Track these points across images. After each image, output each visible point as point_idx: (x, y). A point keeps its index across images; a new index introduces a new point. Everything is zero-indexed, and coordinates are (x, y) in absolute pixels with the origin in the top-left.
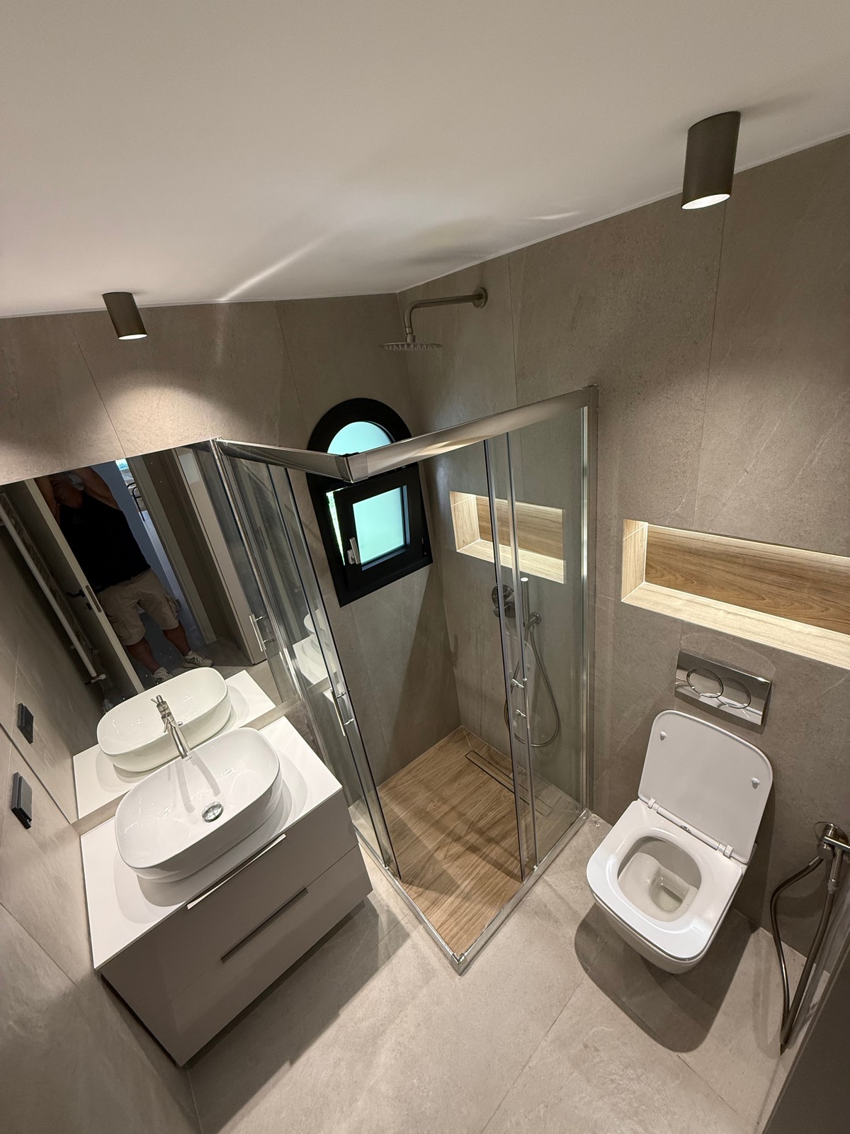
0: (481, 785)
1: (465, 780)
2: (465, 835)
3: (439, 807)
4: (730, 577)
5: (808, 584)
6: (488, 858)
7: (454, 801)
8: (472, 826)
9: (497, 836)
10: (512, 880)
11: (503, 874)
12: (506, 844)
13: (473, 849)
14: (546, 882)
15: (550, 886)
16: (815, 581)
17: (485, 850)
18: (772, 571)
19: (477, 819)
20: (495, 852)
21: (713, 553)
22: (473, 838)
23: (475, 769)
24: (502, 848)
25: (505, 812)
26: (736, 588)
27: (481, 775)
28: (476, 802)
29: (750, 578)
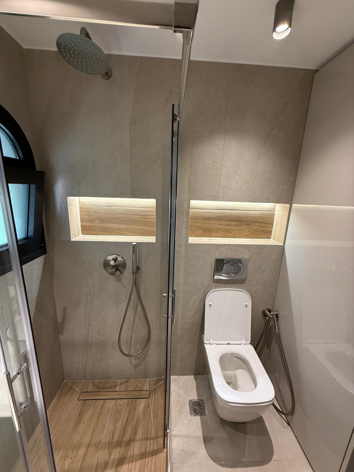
0: (101, 410)
1: (87, 416)
2: (109, 458)
3: (76, 456)
4: (220, 226)
5: (244, 223)
6: (135, 457)
7: (86, 440)
8: (111, 445)
9: (131, 436)
10: (158, 456)
11: (150, 458)
12: (139, 436)
13: (120, 462)
14: (175, 435)
15: (178, 435)
16: (246, 222)
17: (129, 455)
18: (233, 221)
19: (111, 436)
20: (136, 448)
21: (214, 217)
22: (116, 454)
23: (91, 403)
24: (139, 440)
25: (127, 414)
26: (222, 230)
27: (97, 404)
28: (104, 425)
29: (227, 225)
